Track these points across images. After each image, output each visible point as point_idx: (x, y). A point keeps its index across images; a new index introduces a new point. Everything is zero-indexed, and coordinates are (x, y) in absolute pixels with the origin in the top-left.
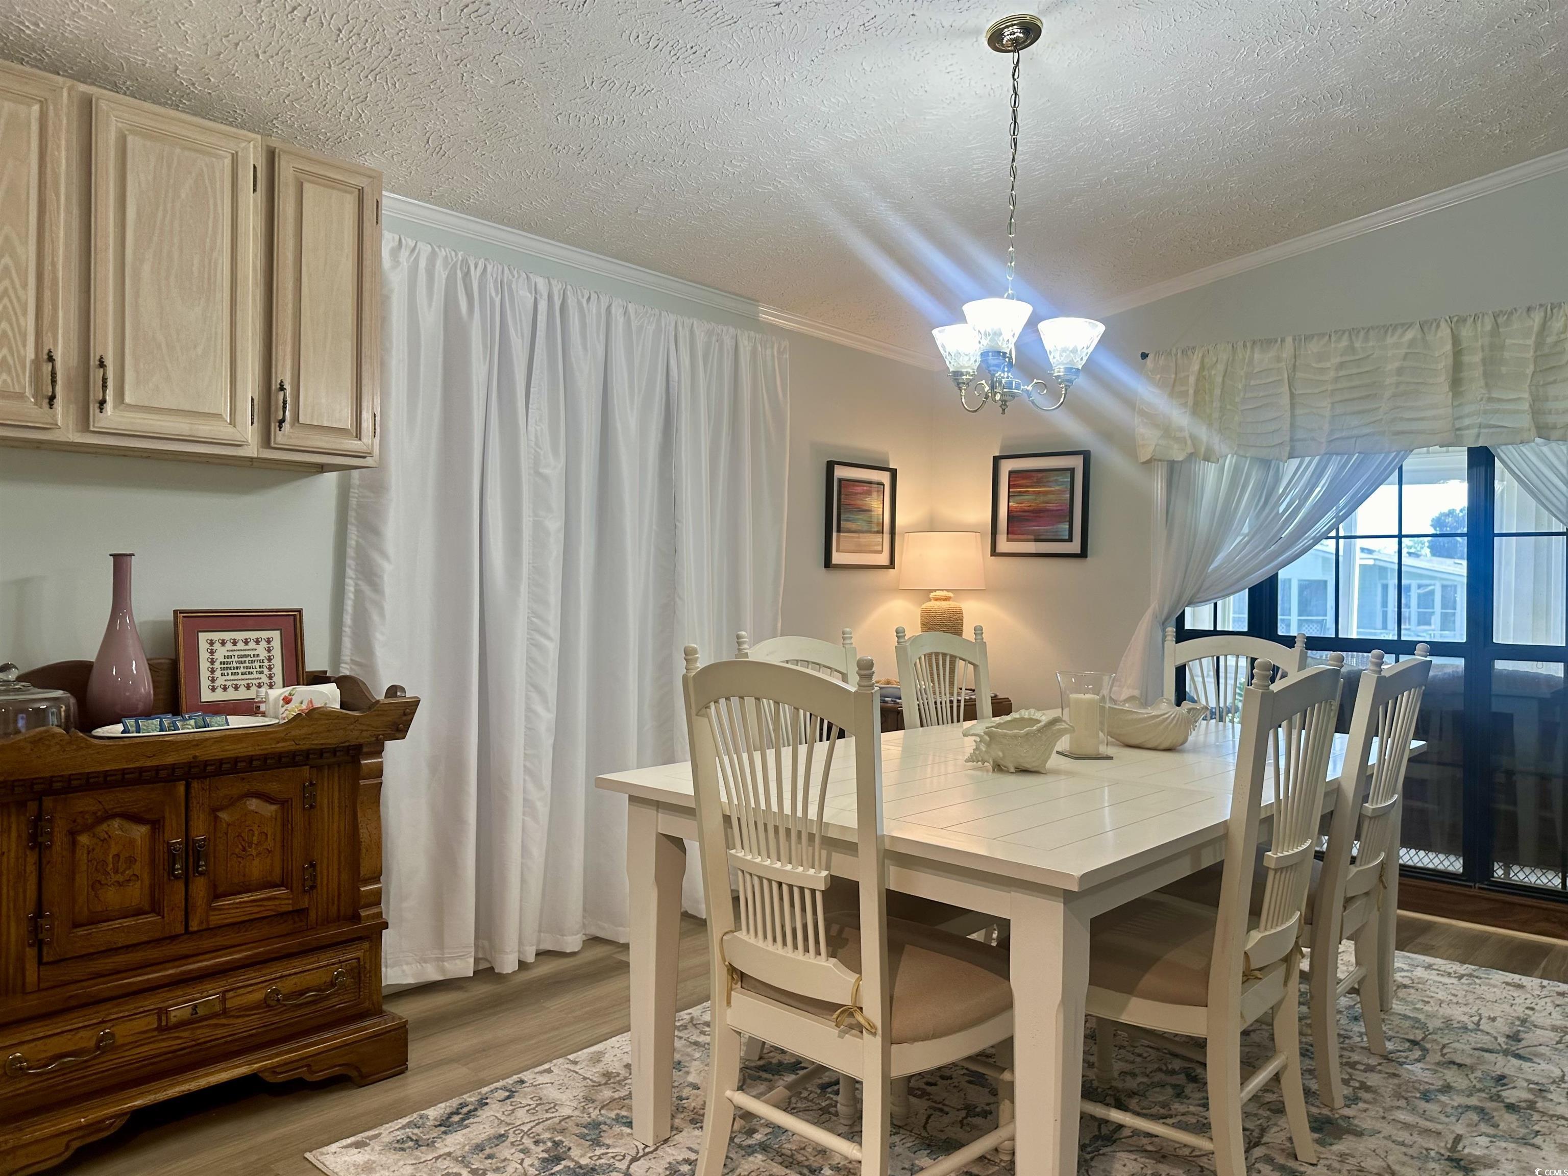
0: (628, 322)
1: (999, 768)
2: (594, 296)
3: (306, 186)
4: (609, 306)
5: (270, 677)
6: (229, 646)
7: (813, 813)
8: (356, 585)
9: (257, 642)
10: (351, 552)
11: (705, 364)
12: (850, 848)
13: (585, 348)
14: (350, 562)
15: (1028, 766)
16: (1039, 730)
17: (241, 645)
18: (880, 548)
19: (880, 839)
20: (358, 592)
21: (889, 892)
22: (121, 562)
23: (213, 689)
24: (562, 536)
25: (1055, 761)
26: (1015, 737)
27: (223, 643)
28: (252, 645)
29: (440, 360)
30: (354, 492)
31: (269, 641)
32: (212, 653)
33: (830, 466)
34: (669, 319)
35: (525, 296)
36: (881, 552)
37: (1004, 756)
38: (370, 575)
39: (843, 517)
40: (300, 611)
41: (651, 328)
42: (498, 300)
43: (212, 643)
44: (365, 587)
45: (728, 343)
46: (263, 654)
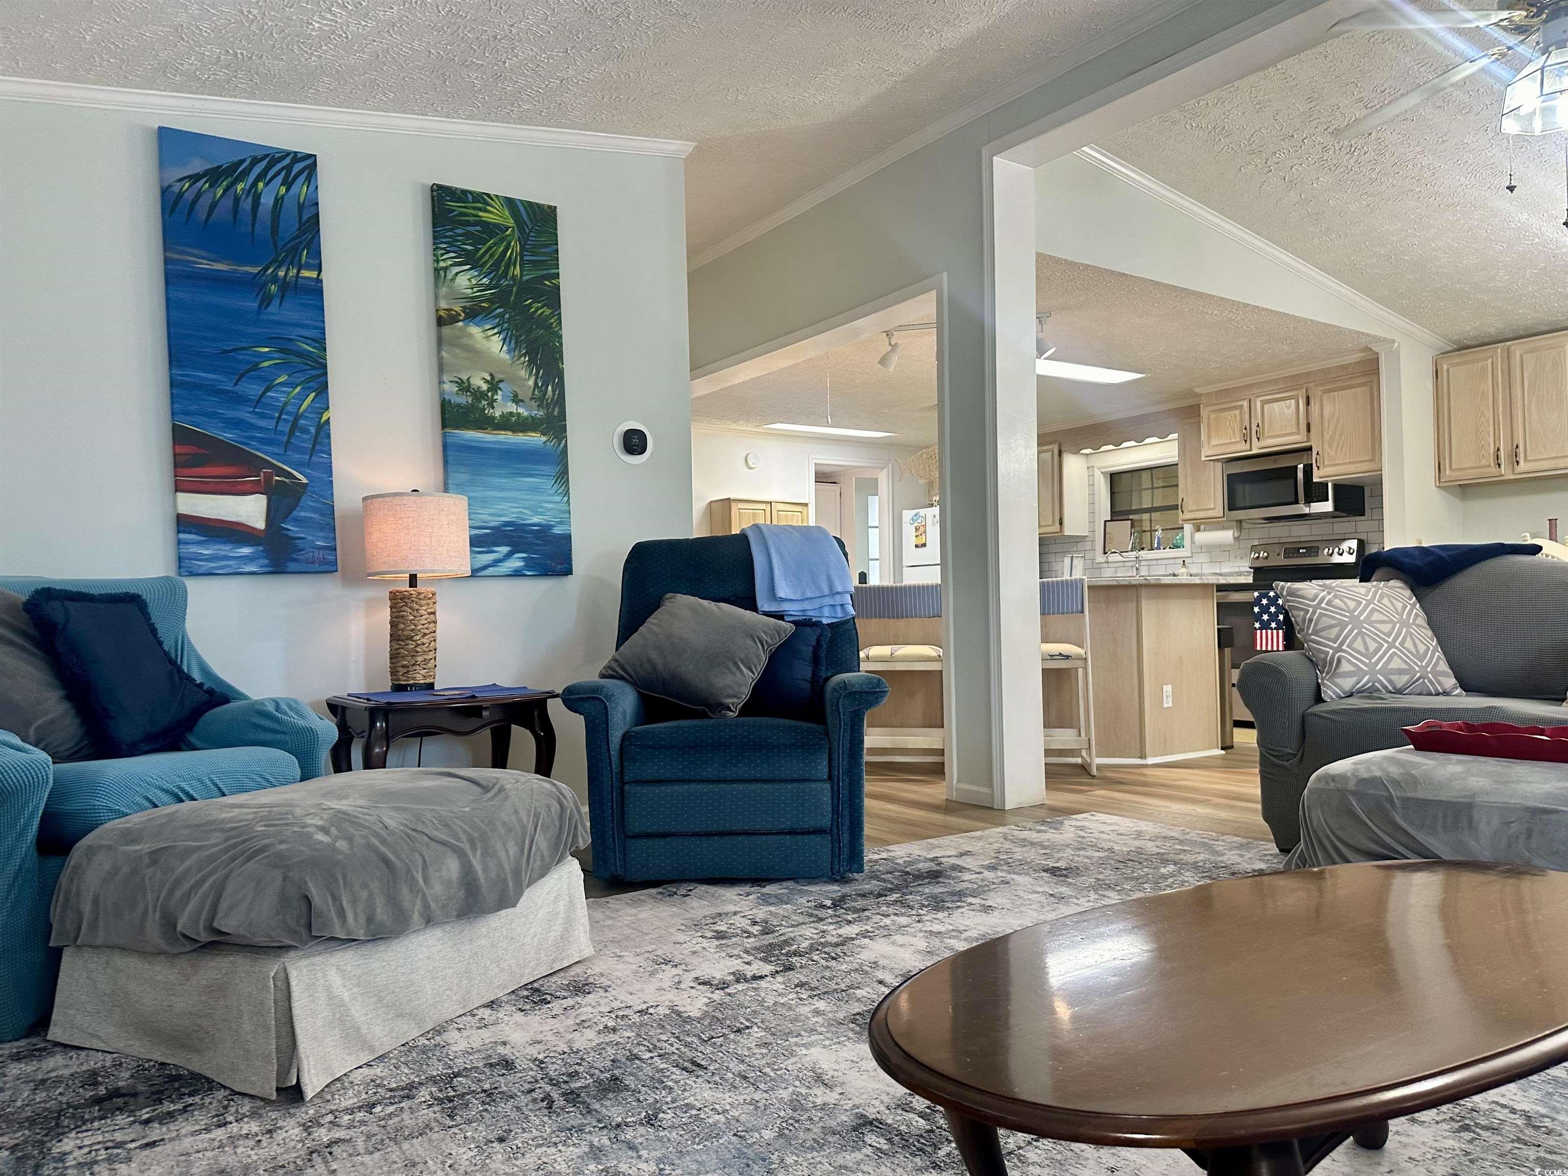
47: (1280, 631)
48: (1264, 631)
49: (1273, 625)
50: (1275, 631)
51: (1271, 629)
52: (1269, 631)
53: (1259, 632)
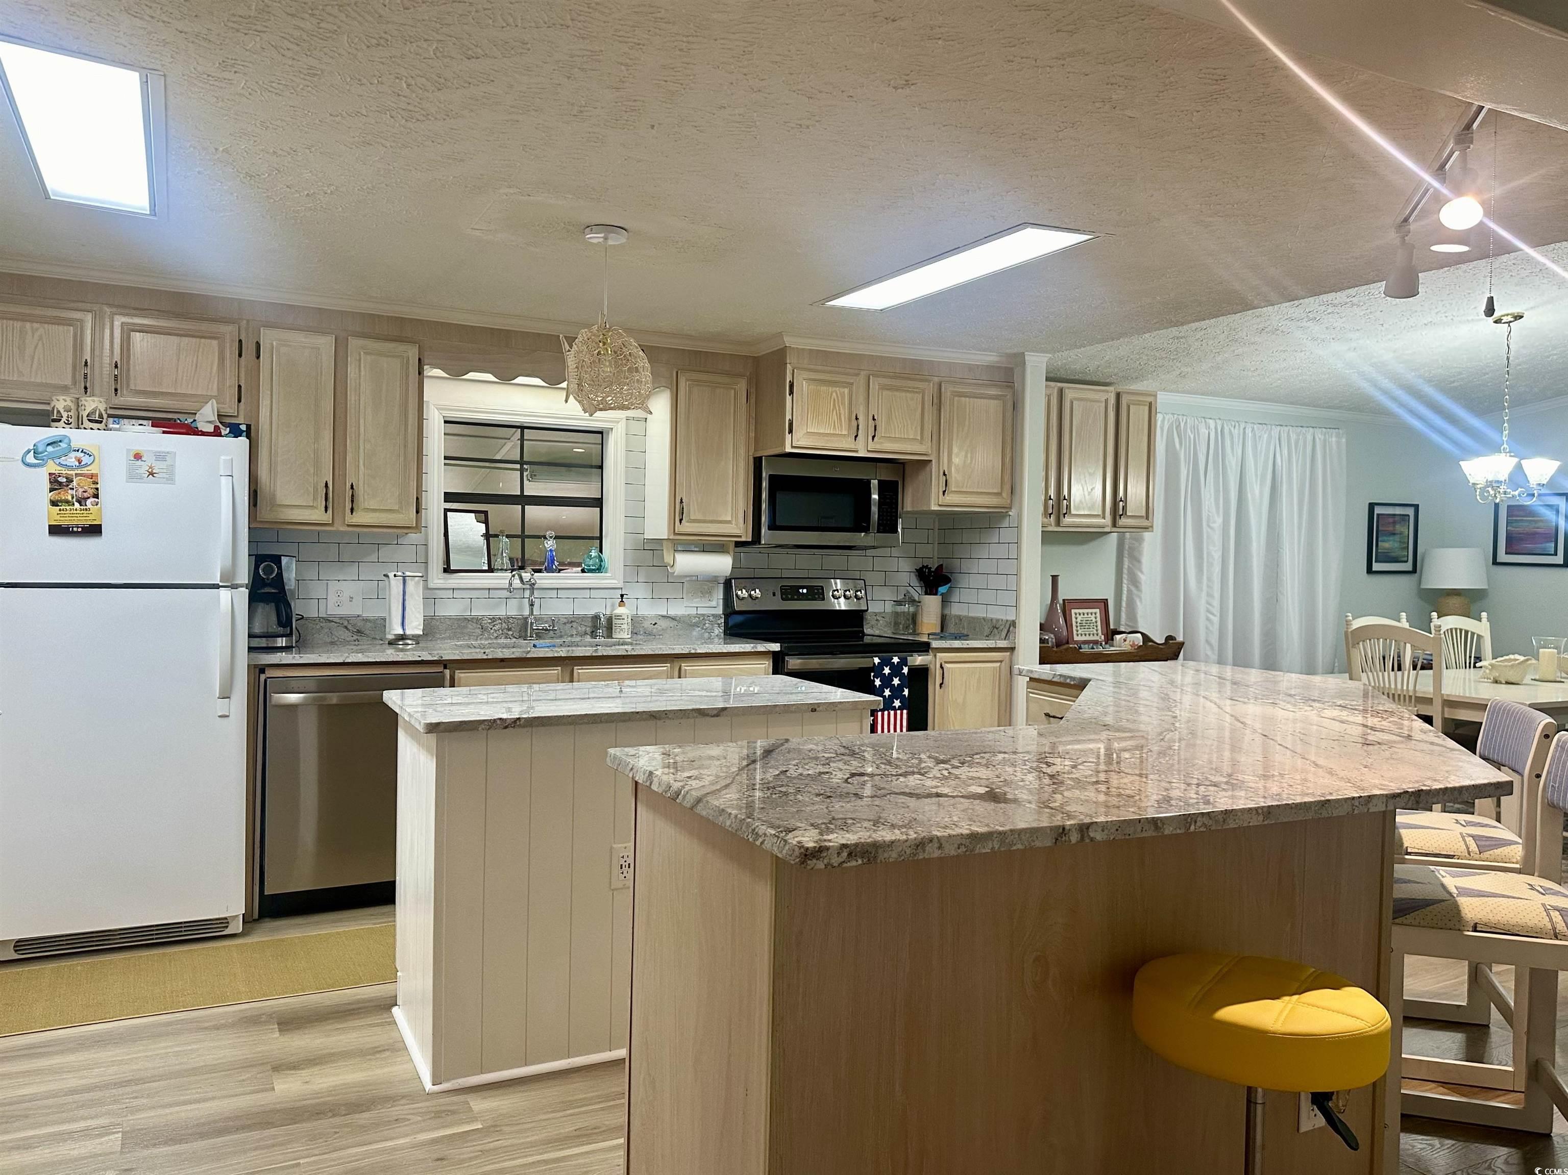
0: (1254, 435)
1: (1496, 682)
2: (1237, 424)
3: (1131, 407)
4: (1245, 428)
5: (1097, 630)
6: (1082, 615)
7: (1411, 687)
8: (1128, 587)
9: (1092, 614)
10: (1125, 571)
11: (1296, 452)
12: (1429, 701)
13: (1233, 454)
14: (1125, 576)
15: (1513, 681)
16: (1518, 664)
17: (1086, 615)
18: (1405, 559)
19: (1442, 695)
20: (1129, 591)
21: (1445, 718)
22: (1055, 578)
23: (1078, 635)
24: (1221, 559)
25: (1527, 680)
26: (1506, 666)
27: (1080, 614)
28: (1090, 615)
29: (1164, 473)
30: (1127, 542)
31: (1095, 614)
32: (1076, 618)
33: (1372, 506)
34: (1276, 431)
35: (1204, 431)
36: (1406, 562)
37: (1499, 675)
38: (1135, 582)
39: (1380, 539)
40: (1107, 600)
41: (1266, 436)
42: (1192, 437)
43: (1076, 614)
44: (1133, 588)
45: (1309, 438)
46: (1094, 620)
47: (905, 712)
48: (886, 713)
49: (897, 703)
50: (899, 712)
51: (894, 709)
52: (892, 713)
53: (880, 714)
